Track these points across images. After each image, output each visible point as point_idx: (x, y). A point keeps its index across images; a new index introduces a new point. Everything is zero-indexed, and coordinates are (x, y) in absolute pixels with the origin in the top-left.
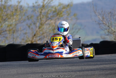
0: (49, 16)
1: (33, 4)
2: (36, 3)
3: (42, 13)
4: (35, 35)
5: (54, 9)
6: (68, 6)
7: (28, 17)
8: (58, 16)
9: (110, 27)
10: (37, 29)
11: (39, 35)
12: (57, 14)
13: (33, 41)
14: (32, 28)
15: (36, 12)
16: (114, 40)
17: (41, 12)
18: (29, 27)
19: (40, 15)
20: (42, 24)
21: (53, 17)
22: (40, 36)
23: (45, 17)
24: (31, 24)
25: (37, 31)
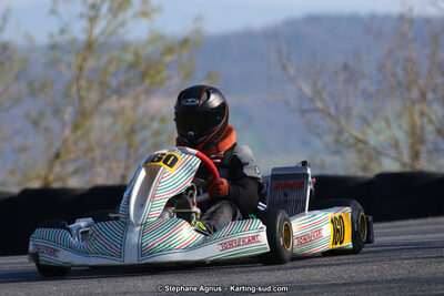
0: (114, 83)
1: (51, 36)
2: (62, 32)
3: (85, 73)
4: (57, 156)
5: (129, 57)
6: (185, 42)
7: (30, 84)
8: (147, 82)
9: (343, 122)
10: (67, 132)
11: (73, 156)
12: (144, 75)
13: (51, 177)
14: (47, 130)
15: (62, 67)
16: (360, 174)
17: (81, 69)
18: (36, 124)
19: (78, 79)
20: (83, 114)
21: (127, 84)
22: (75, 160)
23: (95, 86)
24: (41, 115)
25: (65, 141)
